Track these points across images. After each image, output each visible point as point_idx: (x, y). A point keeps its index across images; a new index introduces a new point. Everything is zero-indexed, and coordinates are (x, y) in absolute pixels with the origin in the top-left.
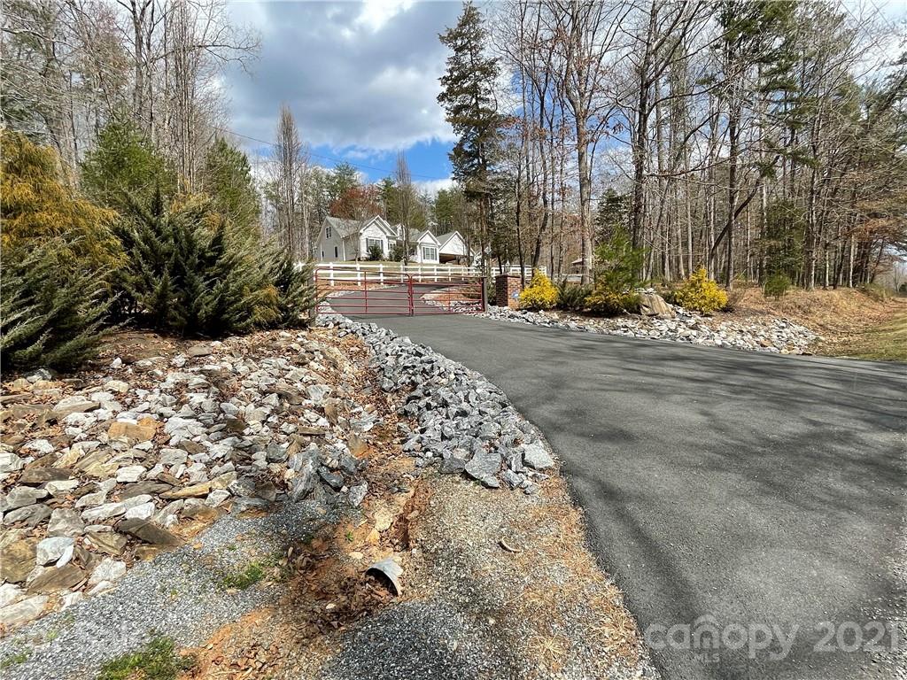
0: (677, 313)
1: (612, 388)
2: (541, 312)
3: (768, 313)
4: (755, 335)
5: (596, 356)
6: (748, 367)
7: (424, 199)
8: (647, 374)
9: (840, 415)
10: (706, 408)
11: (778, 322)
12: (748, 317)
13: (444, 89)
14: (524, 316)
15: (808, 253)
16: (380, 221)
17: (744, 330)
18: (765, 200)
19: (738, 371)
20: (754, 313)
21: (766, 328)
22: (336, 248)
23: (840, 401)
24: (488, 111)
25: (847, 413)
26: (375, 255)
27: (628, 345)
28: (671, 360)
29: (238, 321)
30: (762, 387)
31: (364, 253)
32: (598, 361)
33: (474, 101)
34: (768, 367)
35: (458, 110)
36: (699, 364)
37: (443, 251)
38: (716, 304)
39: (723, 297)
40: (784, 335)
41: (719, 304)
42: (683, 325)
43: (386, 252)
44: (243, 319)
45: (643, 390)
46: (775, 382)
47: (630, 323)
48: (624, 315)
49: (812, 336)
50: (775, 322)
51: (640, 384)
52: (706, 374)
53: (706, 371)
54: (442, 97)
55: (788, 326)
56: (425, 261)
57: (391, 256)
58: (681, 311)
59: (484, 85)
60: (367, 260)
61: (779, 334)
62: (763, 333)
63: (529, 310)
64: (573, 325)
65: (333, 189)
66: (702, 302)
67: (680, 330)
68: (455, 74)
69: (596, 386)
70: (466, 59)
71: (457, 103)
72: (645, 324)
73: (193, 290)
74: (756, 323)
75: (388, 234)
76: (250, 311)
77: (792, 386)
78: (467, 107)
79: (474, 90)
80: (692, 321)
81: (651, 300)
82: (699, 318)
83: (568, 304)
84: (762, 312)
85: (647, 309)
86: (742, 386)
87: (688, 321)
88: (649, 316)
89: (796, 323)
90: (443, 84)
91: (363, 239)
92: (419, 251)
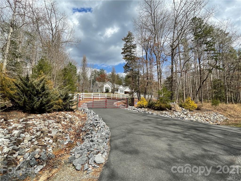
0: (183, 110)
1: (146, 134)
2: (143, 108)
3: (212, 111)
4: (205, 117)
5: (150, 123)
6: (195, 129)
7: (122, 77)
8: (161, 130)
9: (216, 148)
10: (171, 143)
11: (214, 114)
12: (205, 111)
13: (123, 51)
14: (137, 109)
15: (225, 93)
16: (109, 83)
17: (202, 116)
18: (212, 79)
19: (191, 130)
20: (207, 110)
21: (209, 115)
22: (98, 89)
23: (219, 142)
24: (134, 56)
25: (219, 147)
26: (107, 91)
27: (162, 120)
28: (172, 125)
29: (47, 109)
30: (195, 136)
31: (104, 91)
32: (149, 124)
33: (130, 54)
34: (202, 129)
35: (126, 56)
36: (180, 127)
37: (125, 91)
38: (194, 108)
39: (196, 106)
40: (215, 117)
41: (195, 108)
42: (183, 114)
43: (110, 91)
44: (49, 108)
45: (155, 135)
46: (201, 134)
47: (167, 113)
48: (166, 110)
49: (225, 118)
50: (213, 114)
51: (156, 133)
52: (180, 130)
53: (181, 129)
54: (122, 53)
55: (217, 115)
56: (120, 93)
57: (111, 92)
58: (184, 109)
59: (133, 50)
60: (105, 92)
61: (214, 117)
62: (208, 117)
63: (139, 108)
64: (150, 112)
65: (99, 75)
66: (190, 107)
67: (181, 115)
68: (126, 47)
69: (141, 133)
70: (128, 44)
71: (126, 54)
72: (171, 113)
73: (33, 100)
74: (207, 114)
75: (111, 86)
76: (52, 106)
77: (206, 135)
78: (129, 55)
79: (130, 52)
80: (185, 113)
81: (175, 106)
82: (188, 112)
83: (151, 106)
84: (210, 110)
85: (173, 109)
86: (189, 135)
87: (184, 112)
88: (173, 111)
89: (220, 114)
90: (123, 50)
91: (104, 87)
92: (119, 90)
